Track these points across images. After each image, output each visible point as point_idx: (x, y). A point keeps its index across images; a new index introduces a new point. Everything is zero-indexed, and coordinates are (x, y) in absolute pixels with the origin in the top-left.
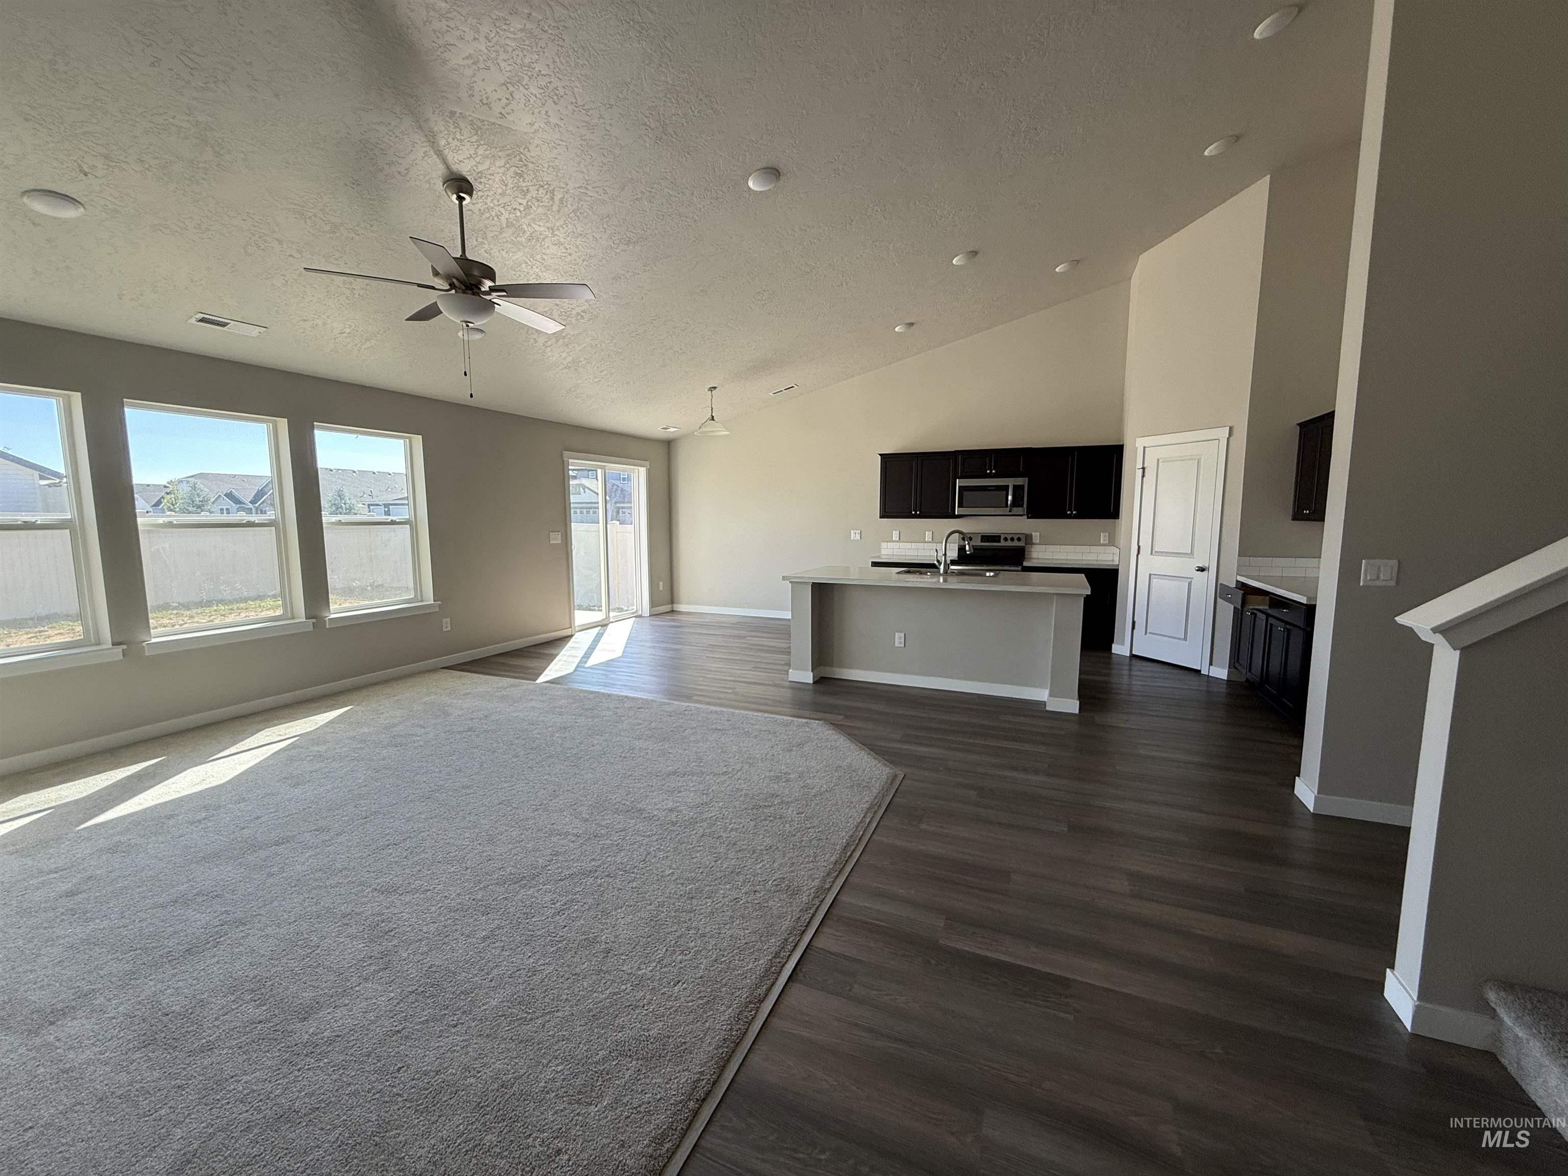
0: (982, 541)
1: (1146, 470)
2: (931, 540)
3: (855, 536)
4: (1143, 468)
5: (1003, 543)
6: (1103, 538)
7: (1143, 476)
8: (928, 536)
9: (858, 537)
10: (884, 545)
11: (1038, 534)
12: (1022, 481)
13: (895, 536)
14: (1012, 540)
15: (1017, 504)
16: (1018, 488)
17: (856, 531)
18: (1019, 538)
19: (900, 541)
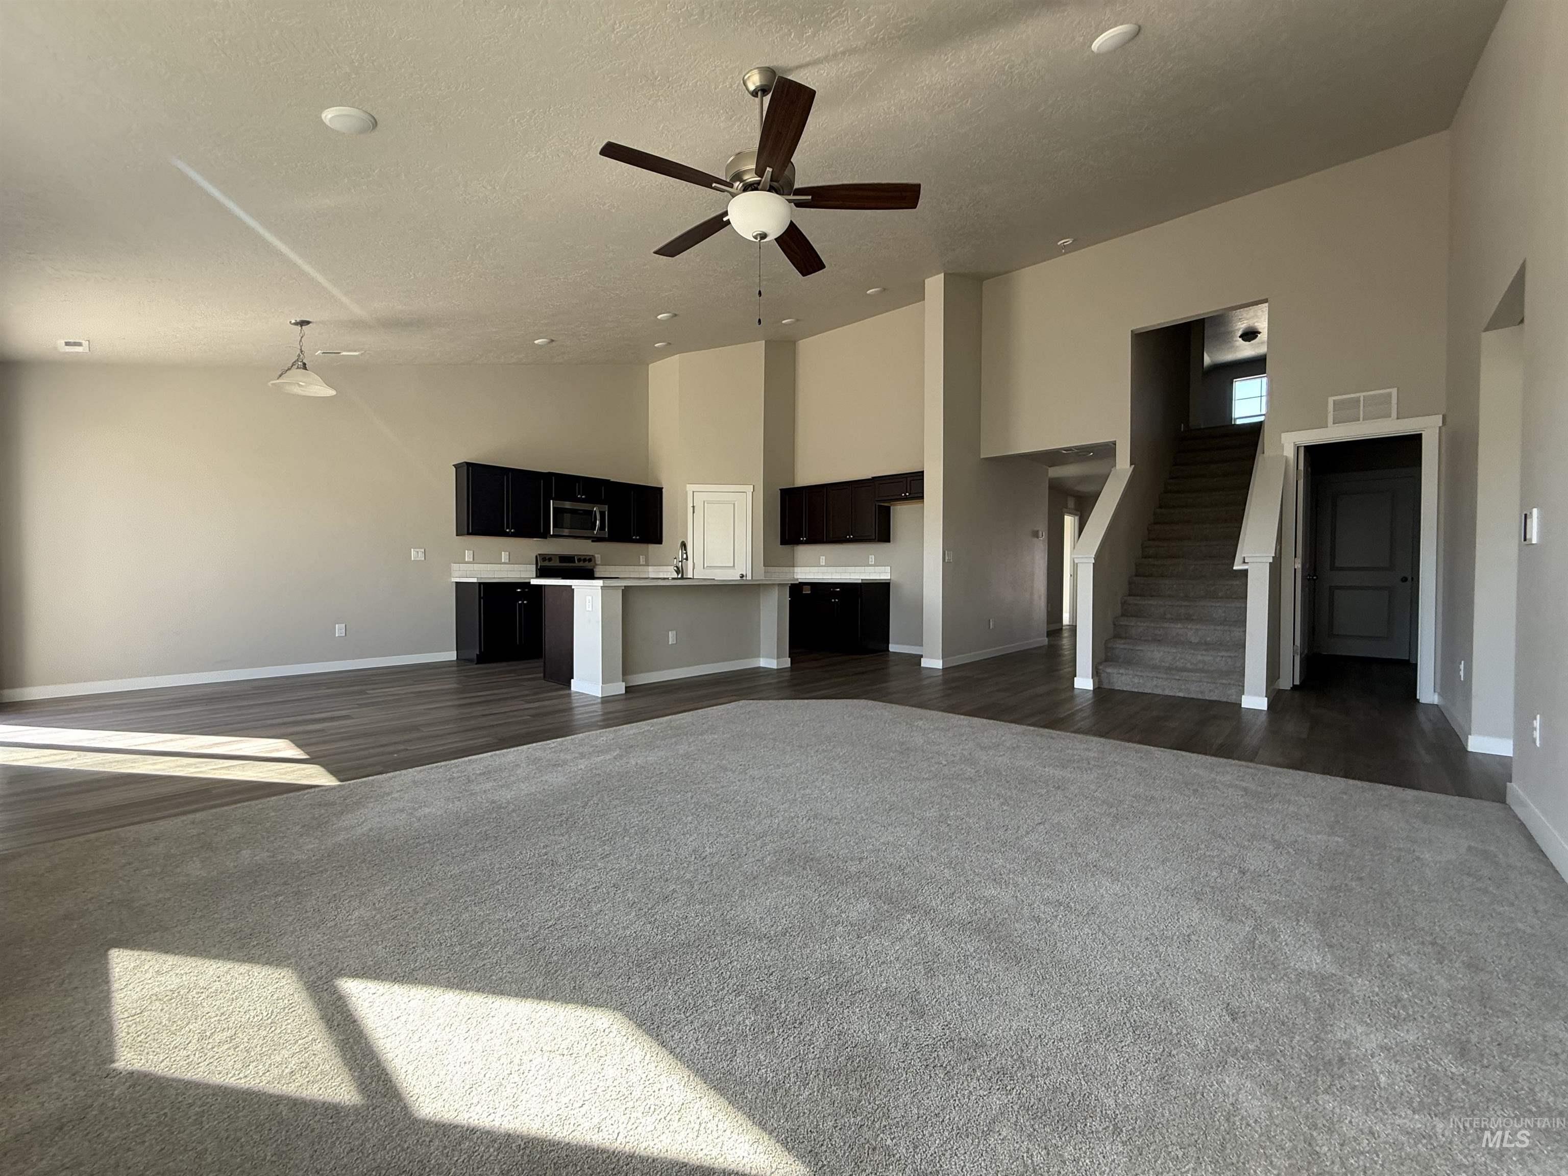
0: (560, 562)
1: (695, 508)
2: (507, 561)
3: (416, 555)
4: (693, 507)
5: (577, 564)
6: (642, 560)
7: (693, 512)
8: (504, 557)
9: (421, 557)
10: (455, 566)
11: (599, 556)
12: (606, 508)
13: (468, 556)
14: (585, 560)
15: (602, 527)
16: (602, 514)
17: (418, 550)
18: (590, 559)
19: (474, 562)
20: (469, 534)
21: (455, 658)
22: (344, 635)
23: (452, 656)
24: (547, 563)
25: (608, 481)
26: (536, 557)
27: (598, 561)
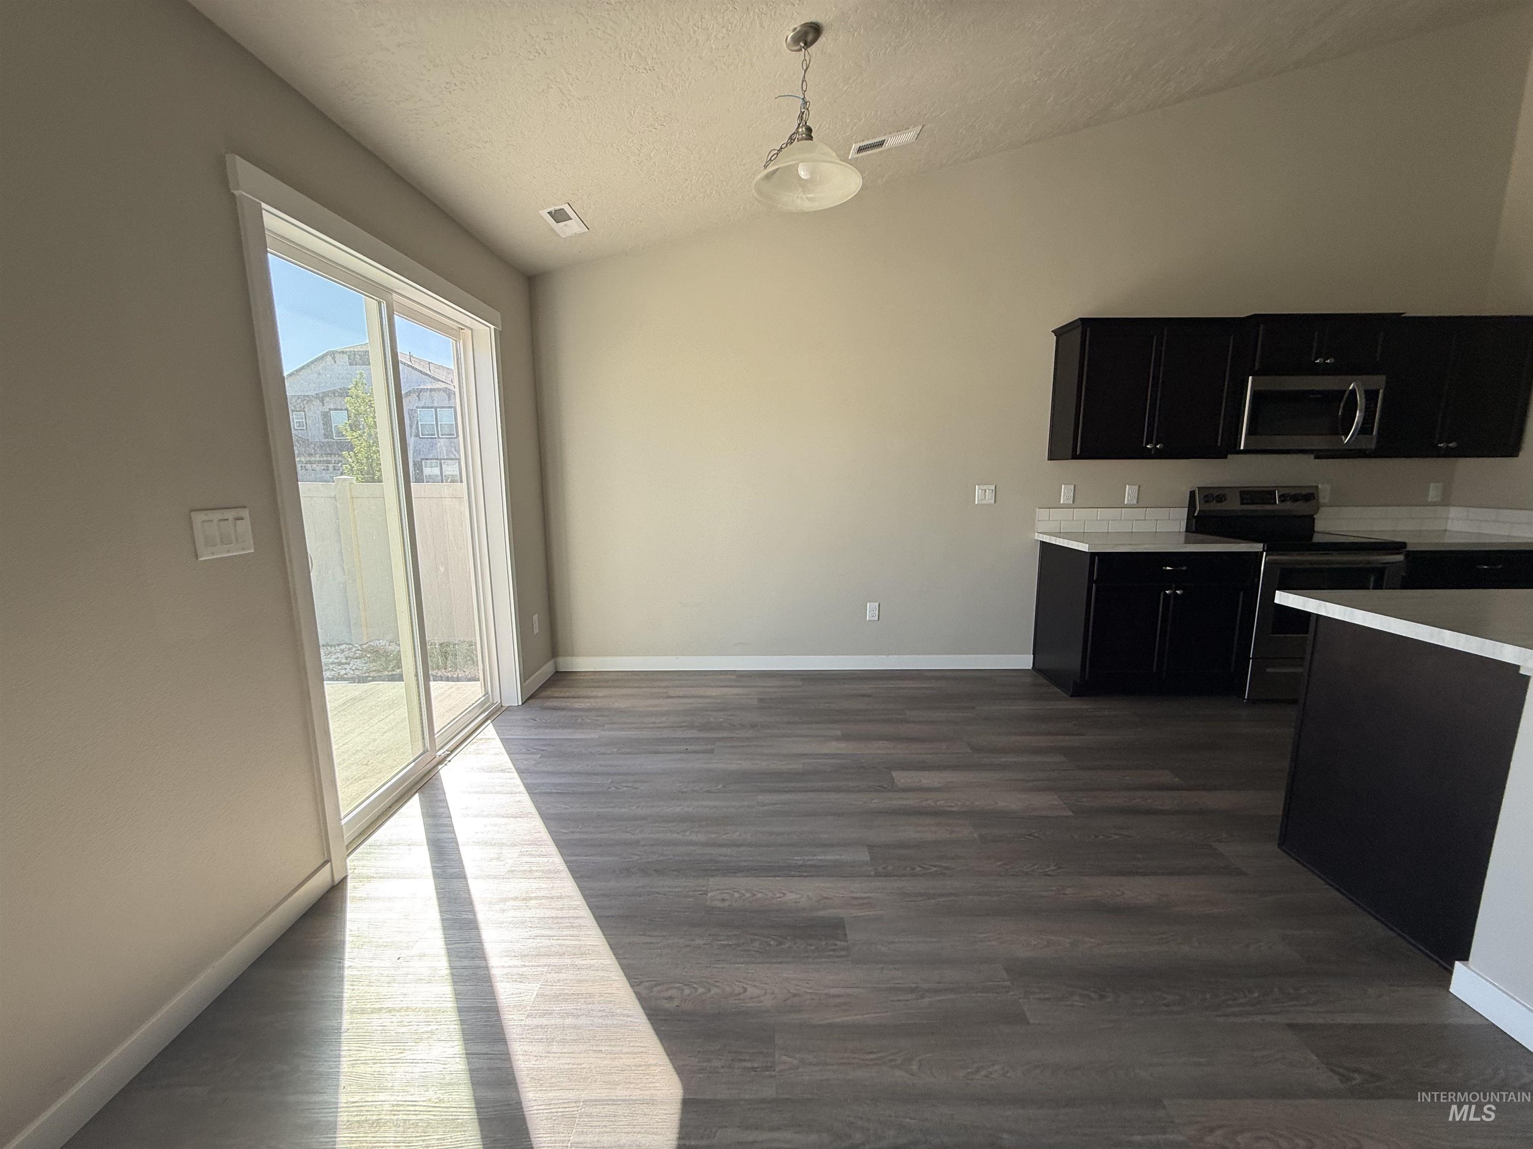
0: (1241, 503)
2: (1136, 501)
3: (982, 495)
5: (1277, 506)
6: (1434, 492)
8: (1130, 494)
9: (989, 498)
10: (1042, 514)
12: (1379, 382)
13: (1065, 494)
14: (1295, 498)
15: (1365, 429)
16: (1371, 396)
17: (985, 487)
18: (1309, 496)
19: (1074, 504)
20: (1075, 457)
21: (1030, 667)
22: (876, 618)
23: (1025, 661)
24: (1214, 506)
25: (1397, 318)
26: (1192, 494)
27: (1325, 496)
